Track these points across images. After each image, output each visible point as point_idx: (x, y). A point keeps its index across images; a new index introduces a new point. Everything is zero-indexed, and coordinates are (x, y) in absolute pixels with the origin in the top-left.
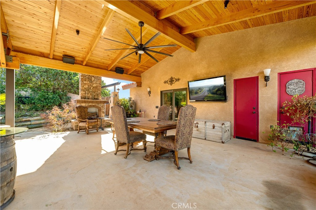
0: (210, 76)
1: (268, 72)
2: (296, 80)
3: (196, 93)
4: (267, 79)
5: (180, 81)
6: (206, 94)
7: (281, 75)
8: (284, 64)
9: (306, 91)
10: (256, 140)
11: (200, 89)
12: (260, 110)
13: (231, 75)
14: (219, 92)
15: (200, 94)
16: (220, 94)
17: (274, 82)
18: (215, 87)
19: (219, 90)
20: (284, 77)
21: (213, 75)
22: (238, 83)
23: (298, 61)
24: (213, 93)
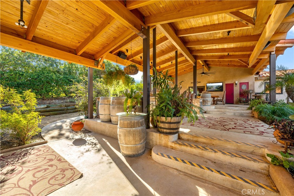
0: (215, 82)
1: (237, 82)
2: (244, 85)
3: (210, 88)
4: (236, 84)
5: (201, 83)
6: (215, 89)
7: (240, 83)
8: (241, 80)
9: (246, 88)
10: (233, 103)
11: (212, 86)
12: (234, 94)
13: (224, 82)
14: (220, 88)
15: (212, 89)
16: (221, 89)
17: (238, 85)
18: (219, 86)
19: (220, 87)
20: (241, 84)
21: (217, 82)
22: (227, 85)
23: (245, 80)
24: (218, 89)
